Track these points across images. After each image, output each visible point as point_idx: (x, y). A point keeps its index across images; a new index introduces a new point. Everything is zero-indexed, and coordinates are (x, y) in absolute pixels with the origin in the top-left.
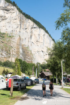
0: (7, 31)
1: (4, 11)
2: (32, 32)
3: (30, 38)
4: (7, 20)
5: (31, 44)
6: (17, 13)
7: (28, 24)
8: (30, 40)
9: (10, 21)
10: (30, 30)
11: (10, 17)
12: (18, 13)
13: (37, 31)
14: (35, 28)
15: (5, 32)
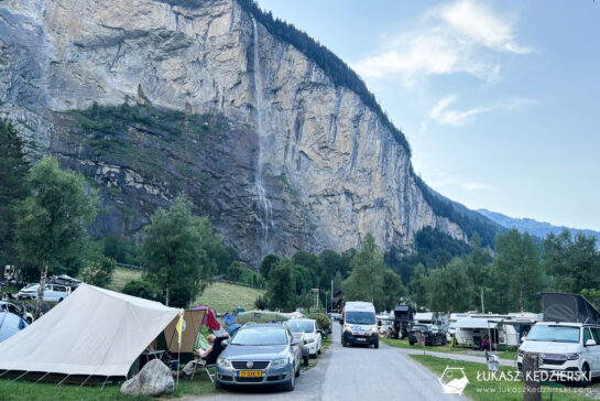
0: (191, 101)
1: (175, 8)
2: (300, 105)
3: (293, 134)
4: (192, 53)
5: (298, 162)
6: (233, 17)
7: (286, 67)
8: (292, 143)
9: (202, 53)
10: (292, 94)
11: (202, 33)
12: (238, 19)
13: (326, 98)
14: (315, 85)
15: (181, 108)
